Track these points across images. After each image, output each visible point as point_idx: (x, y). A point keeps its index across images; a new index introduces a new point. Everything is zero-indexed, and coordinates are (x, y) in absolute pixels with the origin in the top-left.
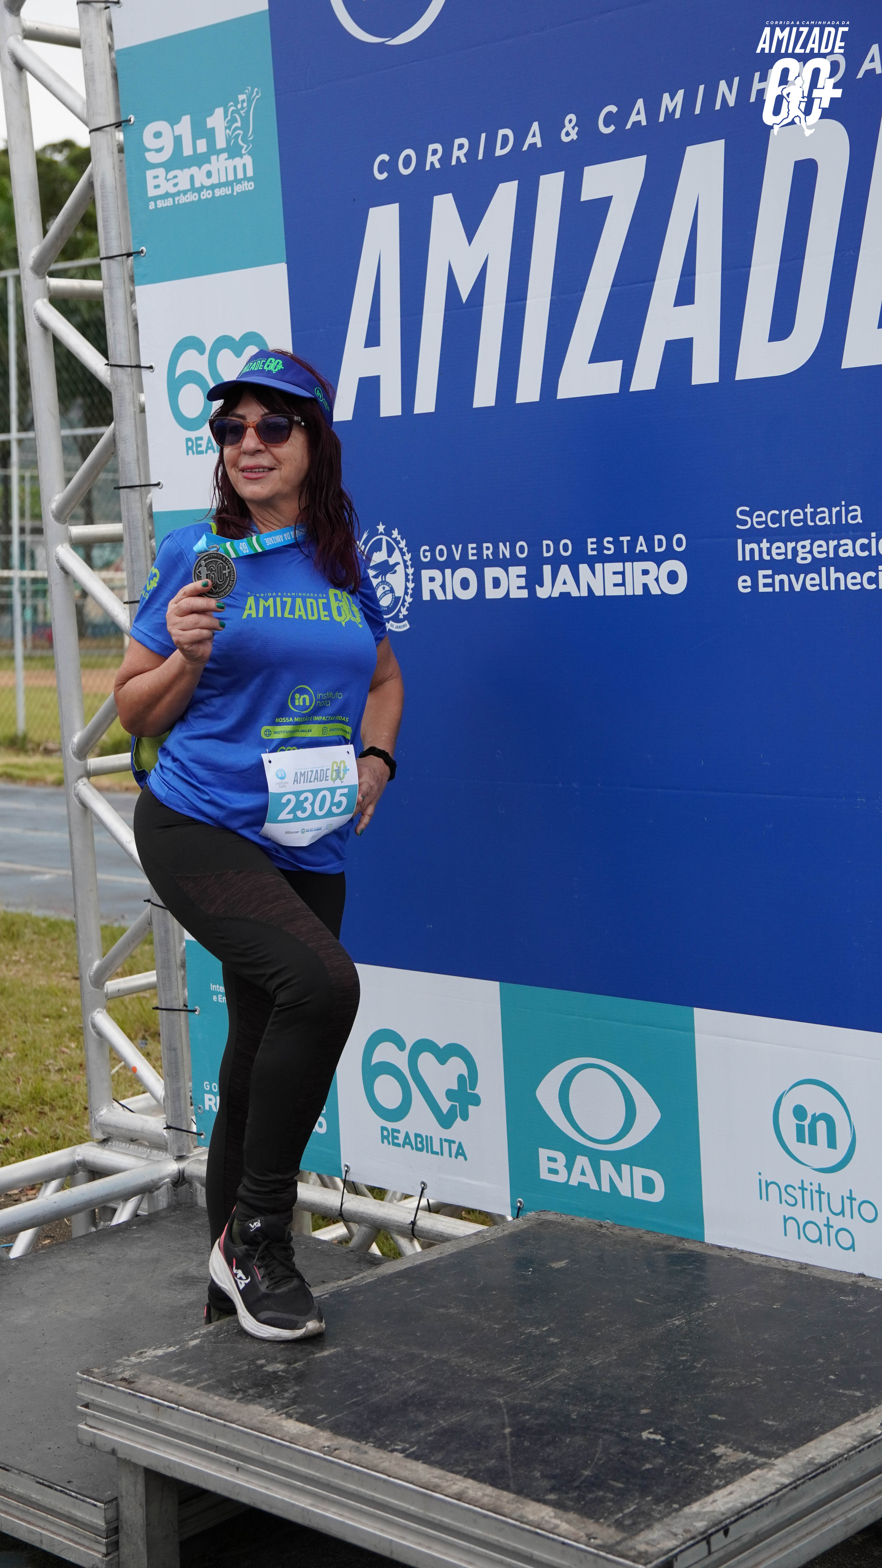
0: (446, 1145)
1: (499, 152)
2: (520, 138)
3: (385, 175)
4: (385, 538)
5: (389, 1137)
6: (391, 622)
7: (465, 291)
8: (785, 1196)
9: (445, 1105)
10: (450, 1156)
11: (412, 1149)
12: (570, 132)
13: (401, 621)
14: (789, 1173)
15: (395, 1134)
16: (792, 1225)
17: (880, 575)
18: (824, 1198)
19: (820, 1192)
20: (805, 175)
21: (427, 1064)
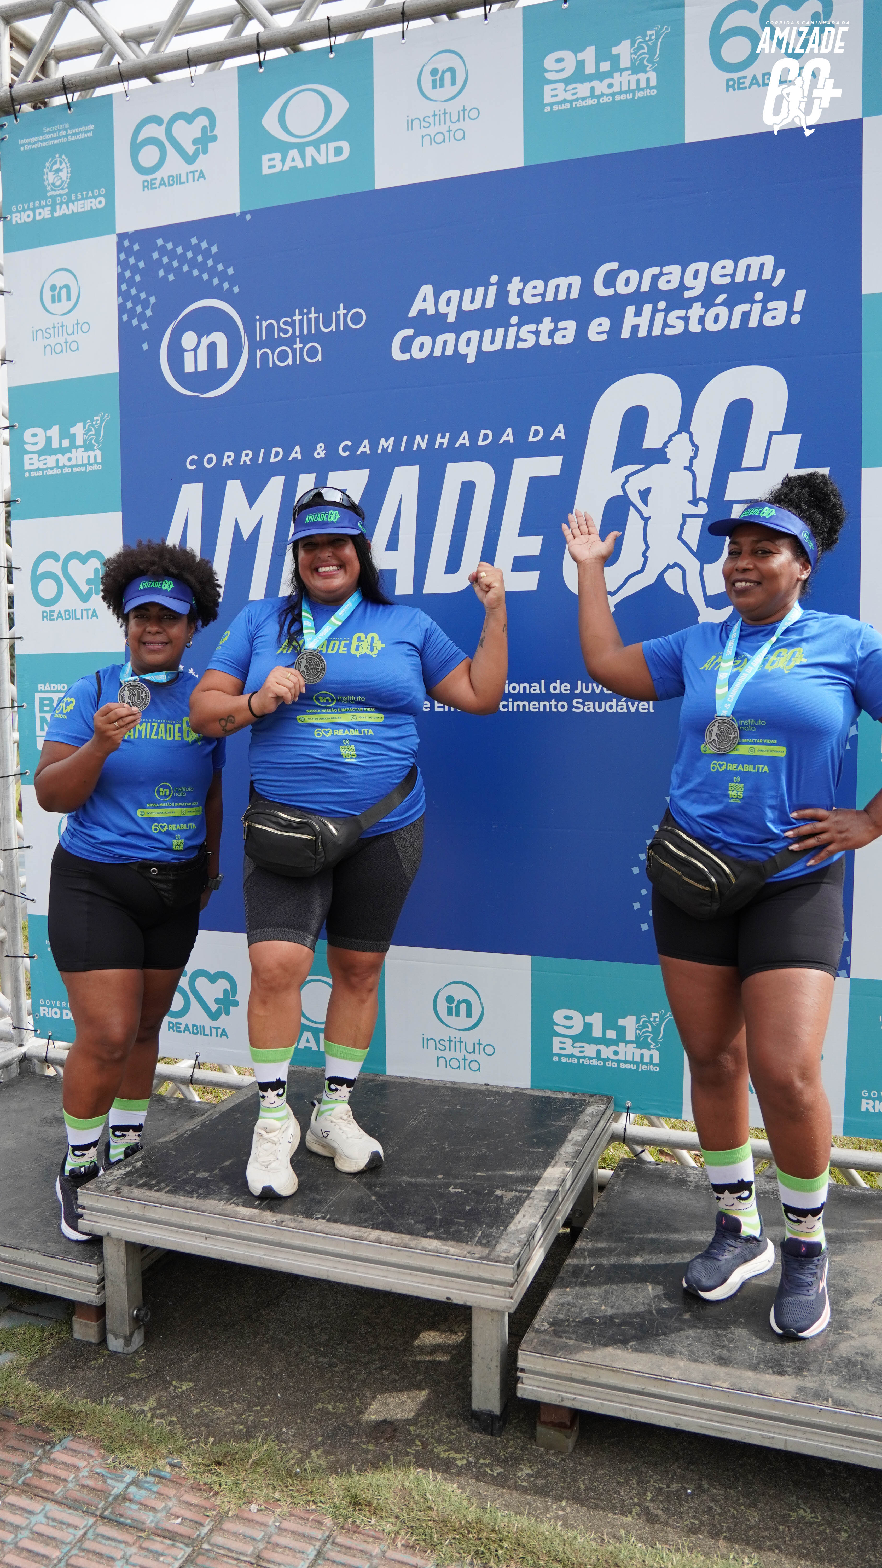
0: (214, 1030)
1: (272, 460)
2: (287, 453)
3: (194, 467)
5: (173, 1027)
7: (246, 534)
8: (438, 1045)
9: (214, 1007)
10: (217, 1036)
11: (190, 1034)
12: (320, 452)
14: (442, 1033)
15: (178, 1026)
16: (442, 1061)
17: (510, 703)
18: (463, 1045)
19: (460, 1042)
20: (468, 489)
21: (202, 984)
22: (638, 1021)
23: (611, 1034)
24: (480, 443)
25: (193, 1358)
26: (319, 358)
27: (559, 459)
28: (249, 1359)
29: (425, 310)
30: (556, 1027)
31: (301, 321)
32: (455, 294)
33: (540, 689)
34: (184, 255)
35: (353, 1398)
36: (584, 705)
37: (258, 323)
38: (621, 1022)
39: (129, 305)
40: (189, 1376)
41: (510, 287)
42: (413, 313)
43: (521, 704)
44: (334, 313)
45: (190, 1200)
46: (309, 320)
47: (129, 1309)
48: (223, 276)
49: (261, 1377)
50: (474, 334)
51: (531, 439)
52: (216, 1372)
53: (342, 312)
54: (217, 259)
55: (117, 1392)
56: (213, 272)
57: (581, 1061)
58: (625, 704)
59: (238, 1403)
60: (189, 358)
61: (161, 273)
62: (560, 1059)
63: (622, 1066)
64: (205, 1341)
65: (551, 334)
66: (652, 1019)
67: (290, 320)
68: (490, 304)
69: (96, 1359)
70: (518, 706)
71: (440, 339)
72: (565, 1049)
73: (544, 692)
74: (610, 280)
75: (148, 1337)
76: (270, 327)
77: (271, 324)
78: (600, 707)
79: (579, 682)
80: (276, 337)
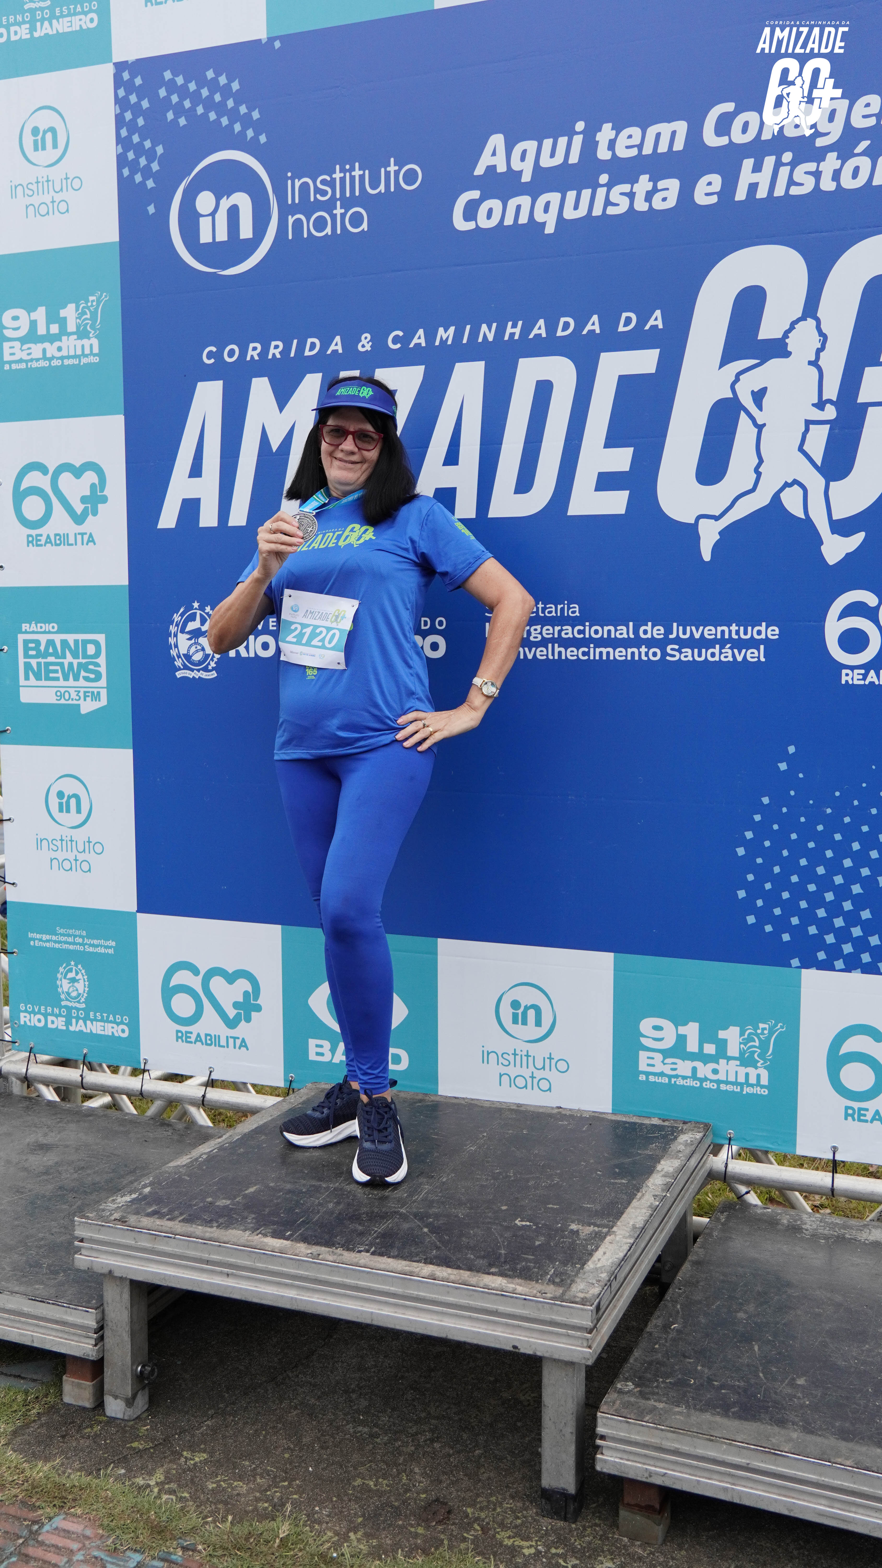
0: (231, 1041)
1: (307, 353)
2: (325, 345)
3: (212, 361)
4: (198, 612)
5: (182, 1037)
6: (201, 672)
7: (275, 444)
8: (501, 1060)
9: (231, 1013)
10: (235, 1047)
11: (203, 1044)
12: (365, 344)
13: (210, 671)
14: (505, 1044)
15: (188, 1035)
16: (505, 1079)
17: (592, 650)
18: (531, 1059)
19: (528, 1056)
20: (544, 390)
21: (217, 984)
22: (742, 1034)
23: (710, 1049)
24: (560, 333)
25: (208, 1426)
26: (365, 226)
27: (654, 354)
28: (274, 1427)
29: (495, 167)
30: (642, 1039)
31: (342, 180)
32: (531, 146)
33: (628, 633)
34: (197, 92)
35: (399, 1473)
36: (681, 653)
37: (289, 182)
38: (722, 1034)
39: (131, 155)
40: (202, 1446)
41: (599, 137)
42: (479, 170)
43: (604, 650)
44: (383, 170)
45: (209, 1229)
46: (352, 178)
47: (132, 1364)
48: (247, 121)
49: (289, 1448)
50: (554, 198)
51: (621, 328)
52: (235, 1442)
53: (392, 168)
54: (239, 99)
55: (118, 1463)
56: (234, 115)
57: (673, 1080)
58: (730, 651)
59: (262, 1477)
60: (205, 224)
61: (170, 116)
62: (647, 1078)
63: (723, 1087)
64: (221, 1406)
65: (649, 197)
66: (759, 1031)
67: (328, 178)
68: (574, 159)
69: (91, 1427)
70: (601, 653)
71: (512, 203)
72: (653, 1066)
73: (632, 636)
74: (723, 126)
75: (153, 1402)
76: (305, 187)
77: (306, 184)
78: (700, 655)
79: (675, 625)
80: (312, 199)
